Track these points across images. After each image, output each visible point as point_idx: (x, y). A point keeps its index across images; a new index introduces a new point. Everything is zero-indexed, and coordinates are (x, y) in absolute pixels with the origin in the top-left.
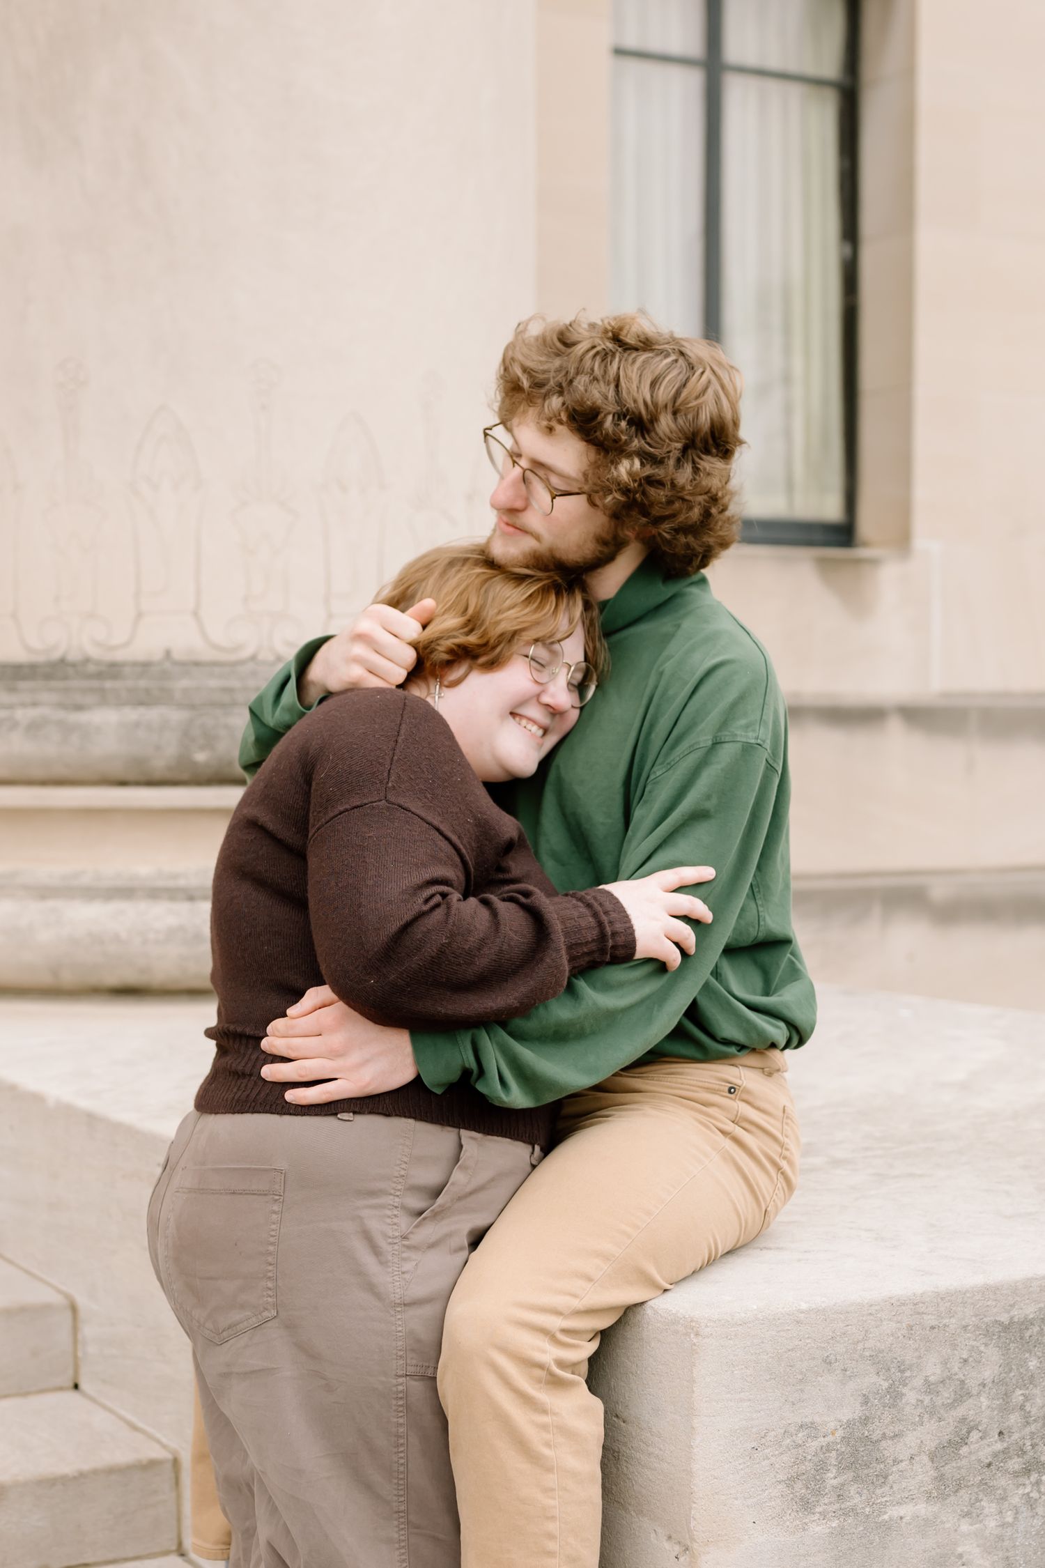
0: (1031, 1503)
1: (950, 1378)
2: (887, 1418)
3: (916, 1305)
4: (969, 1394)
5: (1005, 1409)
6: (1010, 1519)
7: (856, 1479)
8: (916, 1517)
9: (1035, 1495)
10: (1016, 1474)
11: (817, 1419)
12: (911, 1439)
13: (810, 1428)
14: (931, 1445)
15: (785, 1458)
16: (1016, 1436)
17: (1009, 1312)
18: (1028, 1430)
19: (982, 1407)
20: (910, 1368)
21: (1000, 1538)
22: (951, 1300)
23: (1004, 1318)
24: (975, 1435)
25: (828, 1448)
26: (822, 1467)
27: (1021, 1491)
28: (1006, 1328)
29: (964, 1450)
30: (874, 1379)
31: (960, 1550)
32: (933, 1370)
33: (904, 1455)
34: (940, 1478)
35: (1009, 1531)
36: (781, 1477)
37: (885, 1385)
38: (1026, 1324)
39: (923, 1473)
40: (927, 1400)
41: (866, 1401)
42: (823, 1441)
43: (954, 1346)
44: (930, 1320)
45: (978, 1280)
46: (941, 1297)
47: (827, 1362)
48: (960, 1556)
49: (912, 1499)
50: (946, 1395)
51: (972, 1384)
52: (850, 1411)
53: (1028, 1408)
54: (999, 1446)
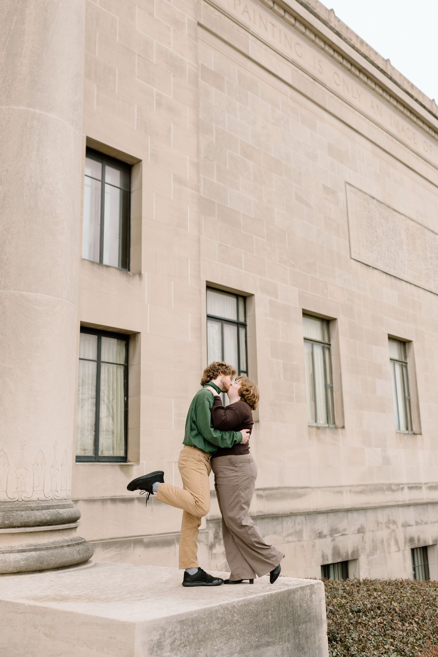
0: (185, 652)
1: (173, 631)
2: (163, 638)
3: (167, 618)
4: (175, 633)
5: (181, 635)
6: (182, 655)
7: (159, 649)
8: (168, 655)
9: (185, 650)
10: (183, 647)
11: (153, 639)
12: (167, 641)
14: (170, 642)
15: (148, 646)
16: (182, 640)
17: (181, 618)
18: (184, 639)
19: (177, 635)
20: (166, 629)
22: (173, 617)
24: (176, 640)
25: (154, 644)
26: (154, 647)
27: (183, 650)
28: (181, 621)
29: (175, 643)
30: (161, 631)
32: (170, 629)
33: (166, 644)
34: (171, 648)
36: (148, 649)
37: (163, 632)
38: (184, 621)
39: (169, 648)
40: (169, 634)
41: (160, 635)
42: (154, 643)
43: (173, 625)
44: (169, 621)
46: (171, 617)
47: (154, 629)
49: (167, 652)
50: (172, 634)
51: (176, 631)
52: (158, 637)
53: (184, 635)
54: (180, 642)
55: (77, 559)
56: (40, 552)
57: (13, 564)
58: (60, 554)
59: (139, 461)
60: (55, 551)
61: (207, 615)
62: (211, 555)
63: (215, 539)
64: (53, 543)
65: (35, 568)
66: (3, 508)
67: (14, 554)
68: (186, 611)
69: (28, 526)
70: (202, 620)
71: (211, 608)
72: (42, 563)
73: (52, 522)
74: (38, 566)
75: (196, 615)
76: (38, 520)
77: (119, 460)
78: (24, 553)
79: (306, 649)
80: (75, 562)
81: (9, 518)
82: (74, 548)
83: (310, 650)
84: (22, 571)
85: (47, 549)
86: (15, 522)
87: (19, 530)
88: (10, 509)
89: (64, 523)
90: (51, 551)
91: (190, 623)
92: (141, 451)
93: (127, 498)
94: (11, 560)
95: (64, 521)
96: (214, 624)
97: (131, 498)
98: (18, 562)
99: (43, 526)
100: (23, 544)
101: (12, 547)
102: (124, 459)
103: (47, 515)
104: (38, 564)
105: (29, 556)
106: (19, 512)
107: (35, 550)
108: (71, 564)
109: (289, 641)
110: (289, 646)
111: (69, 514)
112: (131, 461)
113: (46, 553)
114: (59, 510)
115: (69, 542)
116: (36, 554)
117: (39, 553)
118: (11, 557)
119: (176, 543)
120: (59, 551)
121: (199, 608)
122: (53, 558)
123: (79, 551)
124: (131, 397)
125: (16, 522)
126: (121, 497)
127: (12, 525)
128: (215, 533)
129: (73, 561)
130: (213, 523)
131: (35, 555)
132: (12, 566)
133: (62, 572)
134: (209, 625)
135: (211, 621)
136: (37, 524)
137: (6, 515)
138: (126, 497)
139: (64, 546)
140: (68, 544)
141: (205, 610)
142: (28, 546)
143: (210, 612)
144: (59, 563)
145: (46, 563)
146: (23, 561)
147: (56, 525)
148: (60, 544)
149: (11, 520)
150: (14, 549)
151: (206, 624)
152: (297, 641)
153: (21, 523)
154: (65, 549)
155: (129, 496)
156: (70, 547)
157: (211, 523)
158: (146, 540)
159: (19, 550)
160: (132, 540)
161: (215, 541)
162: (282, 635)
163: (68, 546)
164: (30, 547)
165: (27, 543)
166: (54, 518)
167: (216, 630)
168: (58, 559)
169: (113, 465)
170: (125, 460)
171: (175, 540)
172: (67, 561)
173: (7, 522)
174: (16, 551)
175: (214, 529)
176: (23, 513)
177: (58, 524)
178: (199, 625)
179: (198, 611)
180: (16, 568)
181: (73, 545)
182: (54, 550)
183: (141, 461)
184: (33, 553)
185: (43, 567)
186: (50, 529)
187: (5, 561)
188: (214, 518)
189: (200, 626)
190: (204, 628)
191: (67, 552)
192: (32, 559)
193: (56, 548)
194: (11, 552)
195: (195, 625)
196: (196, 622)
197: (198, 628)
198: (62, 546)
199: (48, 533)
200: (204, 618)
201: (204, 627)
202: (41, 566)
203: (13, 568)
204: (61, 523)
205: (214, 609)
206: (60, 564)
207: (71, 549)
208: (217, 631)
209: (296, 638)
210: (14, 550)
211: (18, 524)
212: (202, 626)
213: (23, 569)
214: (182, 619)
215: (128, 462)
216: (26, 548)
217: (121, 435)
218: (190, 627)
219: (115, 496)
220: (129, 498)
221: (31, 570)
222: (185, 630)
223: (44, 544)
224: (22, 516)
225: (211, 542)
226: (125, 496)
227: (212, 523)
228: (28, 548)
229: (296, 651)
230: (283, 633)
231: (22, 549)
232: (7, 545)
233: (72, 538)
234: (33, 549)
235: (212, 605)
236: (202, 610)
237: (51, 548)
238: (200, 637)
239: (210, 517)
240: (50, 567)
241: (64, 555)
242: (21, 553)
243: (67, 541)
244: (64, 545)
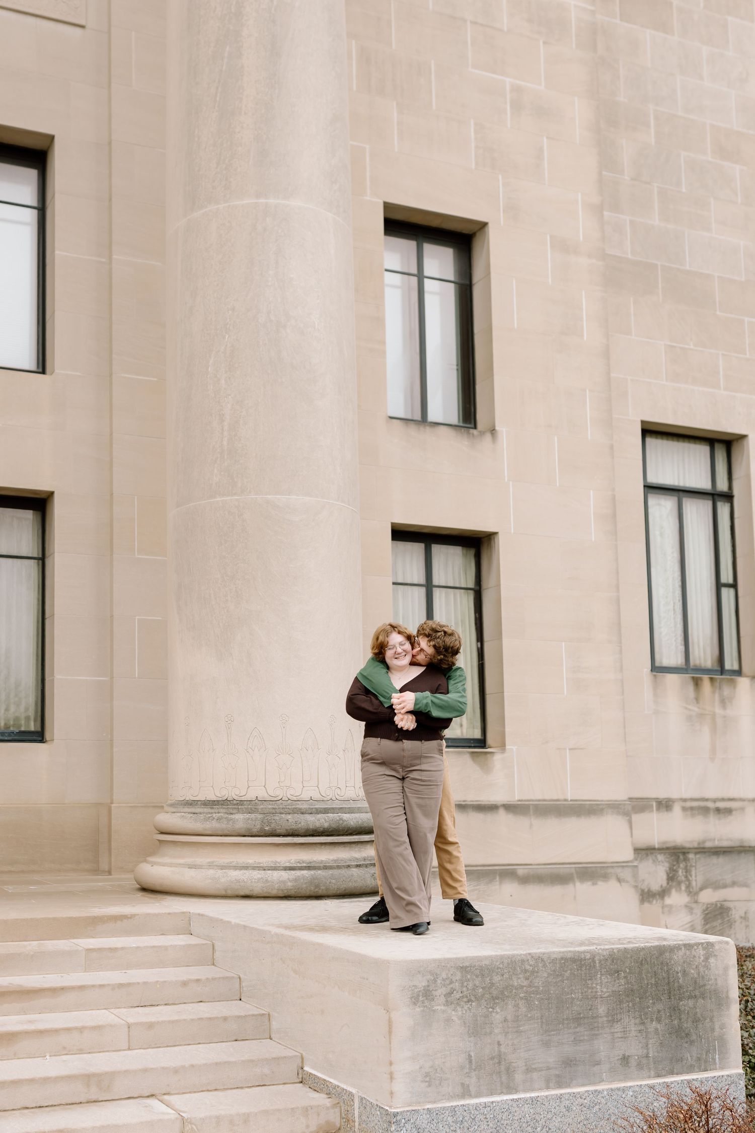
0: (470, 1009)
1: (448, 978)
2: (433, 986)
3: (440, 961)
4: (453, 982)
5: (462, 986)
6: (464, 1012)
7: (427, 999)
8: (441, 1009)
9: (470, 1007)
10: (466, 1002)
12: (439, 991)
13: (415, 986)
14: (444, 993)
15: (410, 992)
16: (465, 993)
18: (468, 992)
19: (457, 985)
20: (438, 975)
21: (462, 1017)
22: (449, 960)
23: (461, 965)
24: (455, 992)
26: (418, 996)
28: (462, 968)
29: (452, 995)
30: (430, 977)
31: (452, 1018)
32: (444, 976)
33: (438, 995)
34: (447, 1001)
35: (464, 1015)
36: (409, 997)
38: (467, 967)
39: (442, 999)
40: (443, 982)
43: (449, 971)
44: (443, 964)
45: (455, 956)
46: (445, 959)
48: (452, 1020)
49: (440, 1005)
50: (448, 982)
51: (454, 980)
53: (468, 986)
54: (461, 995)
55: (371, 886)
56: (315, 871)
57: (277, 885)
58: (344, 876)
59: (505, 746)
60: (336, 872)
61: (506, 965)
62: (663, 908)
63: (670, 881)
64: (335, 861)
65: (308, 894)
66: (262, 808)
67: (279, 871)
68: (472, 955)
69: (298, 835)
70: (497, 971)
71: (513, 956)
72: (317, 886)
73: (332, 831)
74: (312, 890)
75: (487, 962)
76: (311, 827)
77: (473, 745)
78: (292, 872)
79: (694, 1037)
80: (368, 890)
81: (269, 824)
82: (366, 869)
83: (701, 1040)
84: (292, 896)
85: (326, 868)
86: (278, 829)
87: (284, 840)
88: (271, 810)
89: (351, 834)
90: (331, 872)
91: (478, 972)
92: (507, 730)
93: (485, 805)
94: (274, 880)
95: (350, 831)
96: (519, 978)
97: (493, 804)
98: (284, 882)
99: (319, 836)
100: (291, 860)
101: (277, 862)
102: (481, 743)
103: (324, 820)
104: (312, 888)
105: (299, 876)
106: (283, 816)
107: (309, 868)
108: (362, 891)
109: (659, 1020)
110: (659, 1027)
111: (358, 822)
112: (492, 746)
113: (324, 874)
114: (343, 815)
115: (360, 861)
116: (309, 873)
117: (313, 873)
118: (274, 875)
119: (576, 880)
120: (343, 872)
121: (493, 953)
122: (334, 881)
123: (375, 875)
124: (488, 641)
125: (280, 829)
126: (475, 803)
127: (275, 832)
128: (668, 872)
129: (364, 888)
130: (665, 854)
131: (307, 876)
132: (276, 888)
133: (348, 902)
134: (511, 979)
135: (513, 974)
136: (311, 833)
137: (266, 818)
138: (483, 803)
139: (351, 867)
140: (358, 863)
141: (502, 957)
142: (299, 862)
143: (511, 961)
144: (342, 889)
145: (323, 888)
146: (290, 881)
147: (339, 835)
148: (345, 862)
149: (273, 825)
150: (279, 865)
151: (504, 976)
152: (676, 1022)
153: (287, 830)
154: (353, 871)
155: (489, 801)
156: (361, 868)
157: (662, 853)
158: (521, 871)
159: (286, 867)
160: (496, 870)
161: (670, 884)
162: (646, 1010)
163: (358, 866)
164: (301, 863)
165: (297, 858)
166: (334, 826)
167: (522, 987)
168: (341, 883)
169: (459, 753)
170: (483, 745)
171: (575, 876)
172: (355, 887)
173: (267, 828)
174: (282, 868)
175: (667, 865)
176: (289, 817)
177: (343, 835)
178: (492, 977)
179: (491, 957)
180: (282, 890)
181: (366, 866)
182: (335, 870)
183: (507, 747)
184: (305, 872)
185: (320, 893)
186: (328, 841)
187: (266, 881)
188: (668, 845)
189: (495, 977)
190: (501, 982)
191: (355, 874)
192: (304, 880)
193: (339, 867)
194: (275, 869)
195: (487, 976)
196: (488, 972)
197: (490, 980)
198: (349, 866)
199: (327, 847)
200: (500, 968)
201: (501, 980)
202: (317, 891)
203: (278, 889)
204: (346, 833)
205: (519, 957)
206: (345, 890)
207: (361, 871)
208: (525, 988)
209: (673, 1018)
210: (279, 867)
211: (283, 831)
212: (498, 978)
213: (292, 893)
214: (464, 965)
215: (487, 747)
216: (295, 865)
217: (473, 705)
218: (477, 976)
219: (464, 801)
220: (488, 804)
221: (303, 896)
222: (469, 980)
223: (323, 861)
224: (288, 820)
225: (662, 886)
226: (483, 801)
227: (663, 855)
228: (299, 865)
229: (674, 1037)
230: (648, 1007)
231: (289, 865)
232: (270, 860)
233: (366, 856)
234: (306, 867)
235: (515, 952)
236: (497, 956)
237: (331, 868)
238: (495, 993)
239: (658, 843)
240: (330, 893)
241: (350, 879)
242: (288, 871)
243: (357, 859)
244: (351, 865)
